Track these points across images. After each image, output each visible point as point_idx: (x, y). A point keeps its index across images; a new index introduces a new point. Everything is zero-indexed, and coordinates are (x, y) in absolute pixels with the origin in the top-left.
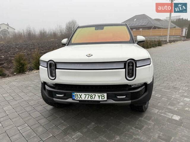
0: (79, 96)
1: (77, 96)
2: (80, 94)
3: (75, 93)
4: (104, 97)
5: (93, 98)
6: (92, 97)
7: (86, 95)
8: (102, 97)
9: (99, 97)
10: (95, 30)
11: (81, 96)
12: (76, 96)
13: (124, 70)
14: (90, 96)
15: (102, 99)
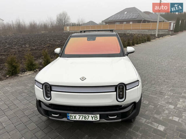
0: (74, 117)
1: (72, 117)
2: (75, 115)
3: (70, 114)
4: (97, 117)
5: (87, 119)
6: (86, 117)
7: (80, 116)
8: (95, 117)
9: (92, 118)
10: (88, 40)
11: (75, 117)
12: (70, 117)
13: (115, 93)
14: (84, 117)
15: (95, 119)
